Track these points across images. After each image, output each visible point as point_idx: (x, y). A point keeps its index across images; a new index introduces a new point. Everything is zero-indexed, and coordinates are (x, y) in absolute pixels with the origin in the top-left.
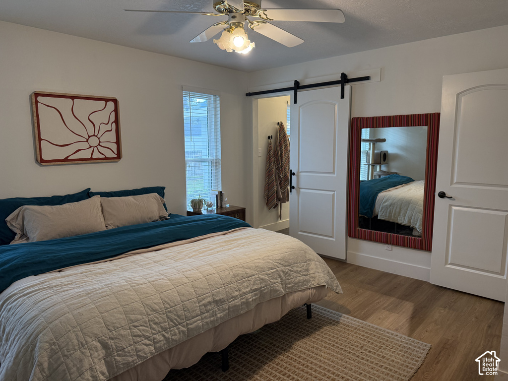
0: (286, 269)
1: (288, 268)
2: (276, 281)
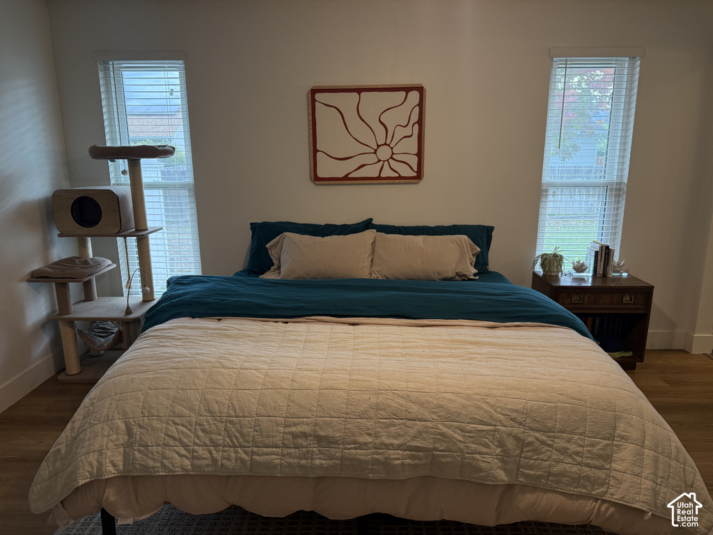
0: (531, 437)
1: (537, 434)
2: (485, 450)
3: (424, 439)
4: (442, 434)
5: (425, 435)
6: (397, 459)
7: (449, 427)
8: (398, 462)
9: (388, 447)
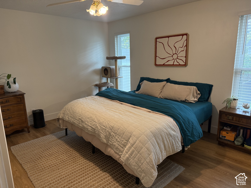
3: (94, 126)
4: (97, 126)
5: (94, 125)
6: (89, 129)
7: (99, 125)
8: (89, 130)
9: (89, 126)
